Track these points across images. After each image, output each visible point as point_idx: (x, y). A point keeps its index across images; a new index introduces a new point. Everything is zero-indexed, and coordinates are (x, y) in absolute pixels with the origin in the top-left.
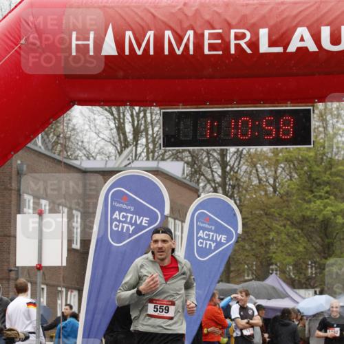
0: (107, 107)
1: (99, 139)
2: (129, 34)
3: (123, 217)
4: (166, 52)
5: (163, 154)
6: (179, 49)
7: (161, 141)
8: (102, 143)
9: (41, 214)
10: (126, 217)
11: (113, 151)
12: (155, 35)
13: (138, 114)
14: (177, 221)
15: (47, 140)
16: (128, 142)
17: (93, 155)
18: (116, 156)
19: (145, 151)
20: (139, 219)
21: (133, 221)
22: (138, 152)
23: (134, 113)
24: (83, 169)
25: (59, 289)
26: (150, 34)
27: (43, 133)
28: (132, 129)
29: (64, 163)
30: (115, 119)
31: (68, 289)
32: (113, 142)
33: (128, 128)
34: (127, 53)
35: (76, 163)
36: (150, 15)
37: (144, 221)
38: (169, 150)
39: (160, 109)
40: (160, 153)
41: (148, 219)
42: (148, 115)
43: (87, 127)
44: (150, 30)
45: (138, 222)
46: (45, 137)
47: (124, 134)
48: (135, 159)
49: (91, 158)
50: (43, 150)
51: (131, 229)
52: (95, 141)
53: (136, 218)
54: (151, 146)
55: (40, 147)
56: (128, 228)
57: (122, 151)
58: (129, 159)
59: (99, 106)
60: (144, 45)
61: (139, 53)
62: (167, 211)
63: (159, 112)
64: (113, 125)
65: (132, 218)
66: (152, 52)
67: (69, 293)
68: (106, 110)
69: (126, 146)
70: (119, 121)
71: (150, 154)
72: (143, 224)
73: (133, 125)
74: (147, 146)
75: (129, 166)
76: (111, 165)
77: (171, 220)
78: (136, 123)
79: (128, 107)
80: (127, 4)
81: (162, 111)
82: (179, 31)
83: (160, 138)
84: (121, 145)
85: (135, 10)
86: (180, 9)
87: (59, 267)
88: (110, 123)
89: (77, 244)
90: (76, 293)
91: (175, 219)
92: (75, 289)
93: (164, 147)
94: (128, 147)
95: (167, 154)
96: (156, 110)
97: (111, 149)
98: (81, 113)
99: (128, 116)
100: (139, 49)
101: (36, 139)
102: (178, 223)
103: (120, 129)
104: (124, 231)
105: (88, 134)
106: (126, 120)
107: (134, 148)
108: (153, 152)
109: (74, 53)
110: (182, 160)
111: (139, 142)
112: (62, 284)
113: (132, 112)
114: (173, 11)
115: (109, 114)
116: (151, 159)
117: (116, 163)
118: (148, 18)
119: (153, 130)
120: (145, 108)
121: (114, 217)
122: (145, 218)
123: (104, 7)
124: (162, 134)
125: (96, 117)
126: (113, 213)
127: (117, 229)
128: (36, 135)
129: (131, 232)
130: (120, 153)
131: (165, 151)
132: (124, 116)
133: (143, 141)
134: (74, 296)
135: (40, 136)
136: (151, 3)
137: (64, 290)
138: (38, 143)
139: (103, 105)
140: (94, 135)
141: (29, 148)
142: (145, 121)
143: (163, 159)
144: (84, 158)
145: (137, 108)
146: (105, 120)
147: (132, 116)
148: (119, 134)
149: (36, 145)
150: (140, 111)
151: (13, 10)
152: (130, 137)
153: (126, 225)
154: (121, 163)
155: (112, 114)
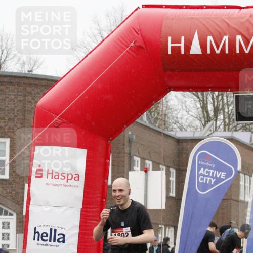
0: (194, 92)
1: (189, 116)
2: (210, 38)
3: (207, 172)
4: (238, 51)
5: (236, 127)
6: (247, 49)
7: (234, 117)
8: (191, 119)
9: (146, 171)
10: (209, 172)
11: (199, 125)
12: (229, 39)
13: (217, 97)
14: (246, 176)
15: (150, 117)
16: (210, 118)
17: (185, 127)
18: (201, 128)
19: (223, 124)
20: (219, 173)
21: (214, 175)
22: (218, 125)
23: (215, 96)
24: (177, 138)
25: (160, 226)
26: (226, 38)
27: (147, 111)
28: (213, 108)
29: (164, 133)
30: (200, 100)
31: (166, 226)
32: (199, 118)
33: (210, 107)
34: (209, 52)
35: (172, 133)
36: (225, 24)
37: (222, 175)
38: (240, 124)
39: (234, 93)
40: (234, 125)
41: (225, 173)
42: (225, 98)
43: (180, 107)
44: (226, 35)
45: (218, 176)
46: (149, 114)
47: (207, 112)
48: (216, 130)
49: (183, 130)
50: (147, 124)
51: (213, 181)
52: (186, 117)
53: (216, 173)
54: (227, 121)
55: (145, 122)
56: (210, 180)
57: (205, 124)
58: (211, 131)
59: (189, 91)
60: (221, 46)
61: (218, 52)
62: (239, 168)
63: (232, 95)
64: (199, 106)
65: (213, 173)
66: (227, 52)
67: (167, 229)
68: (194, 94)
69: (209, 121)
70: (203, 102)
71: (227, 126)
72: (222, 177)
73: (214, 105)
74: (224, 120)
75: (211, 135)
76: (198, 135)
77: (242, 175)
78: (216, 104)
79: (210, 92)
80: (209, 16)
81: (235, 95)
82: (247, 36)
83: (233, 115)
84: (205, 120)
85: (214, 20)
86: (247, 20)
87: (160, 210)
88: (197, 104)
89: (173, 193)
90: (172, 229)
91: (245, 174)
92: (172, 226)
93: (236, 121)
94: (210, 121)
95: (239, 126)
96: (231, 94)
97: (198, 123)
98: (176, 96)
99: (210, 98)
100: (218, 49)
101: (142, 116)
102: (247, 177)
103: (204, 108)
104: (208, 182)
105: (181, 111)
106: (209, 102)
107: (215, 122)
108: (229, 125)
109: (170, 52)
110: (250, 131)
111: (218, 118)
112: (162, 222)
113: (213, 96)
114: (242, 21)
115: (196, 97)
116: (227, 130)
117: (201, 133)
118: (224, 26)
119: (228, 108)
120: (223, 93)
121: (200, 173)
122: (223, 173)
123: (192, 18)
124: (235, 112)
125: (186, 99)
126: (199, 169)
127: (202, 181)
128: (142, 113)
129: (212, 183)
130: (204, 126)
131: (238, 124)
132: (207, 98)
133: (221, 117)
134: (171, 231)
135: (145, 113)
136: (226, 15)
137: (163, 227)
138: (144, 119)
139: (191, 91)
140: (185, 113)
141: (137, 122)
142: (223, 102)
143: (236, 130)
144: (178, 129)
145: (216, 93)
146: (193, 101)
147: (213, 98)
148: (203, 112)
149: (143, 120)
150: (219, 95)
151: (124, 21)
152: (212, 114)
153: (209, 178)
154: (205, 133)
155: (198, 97)
